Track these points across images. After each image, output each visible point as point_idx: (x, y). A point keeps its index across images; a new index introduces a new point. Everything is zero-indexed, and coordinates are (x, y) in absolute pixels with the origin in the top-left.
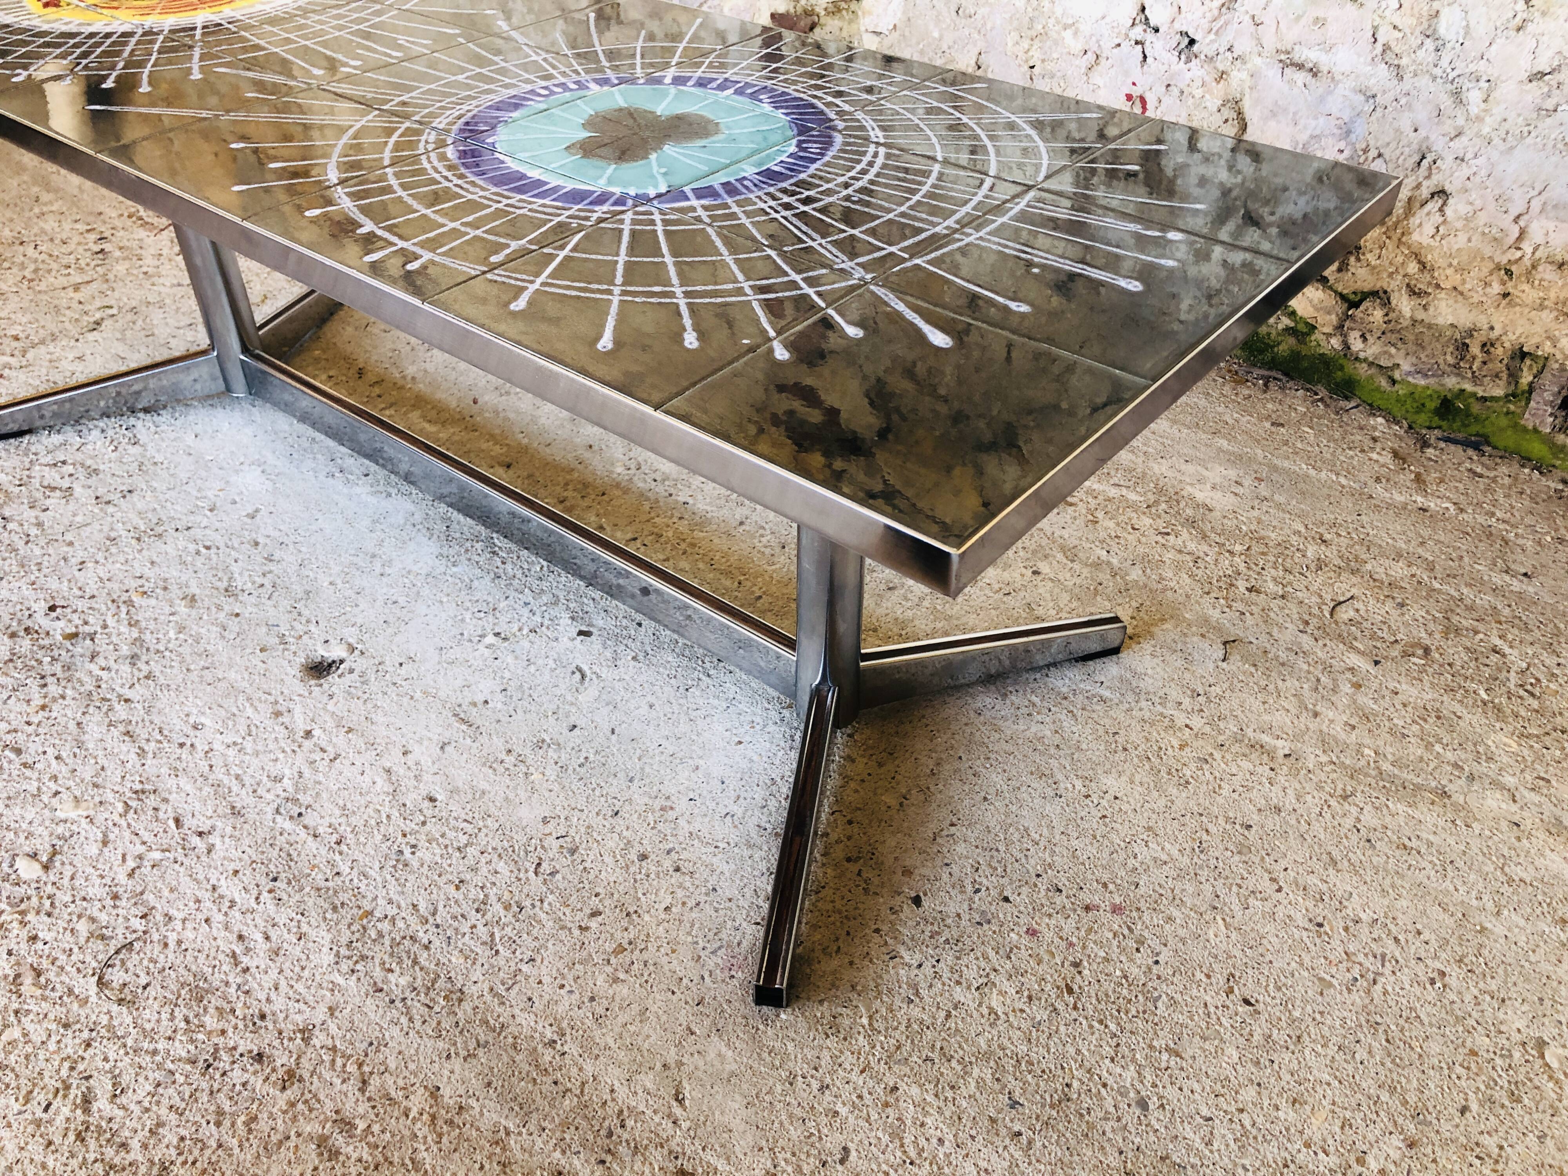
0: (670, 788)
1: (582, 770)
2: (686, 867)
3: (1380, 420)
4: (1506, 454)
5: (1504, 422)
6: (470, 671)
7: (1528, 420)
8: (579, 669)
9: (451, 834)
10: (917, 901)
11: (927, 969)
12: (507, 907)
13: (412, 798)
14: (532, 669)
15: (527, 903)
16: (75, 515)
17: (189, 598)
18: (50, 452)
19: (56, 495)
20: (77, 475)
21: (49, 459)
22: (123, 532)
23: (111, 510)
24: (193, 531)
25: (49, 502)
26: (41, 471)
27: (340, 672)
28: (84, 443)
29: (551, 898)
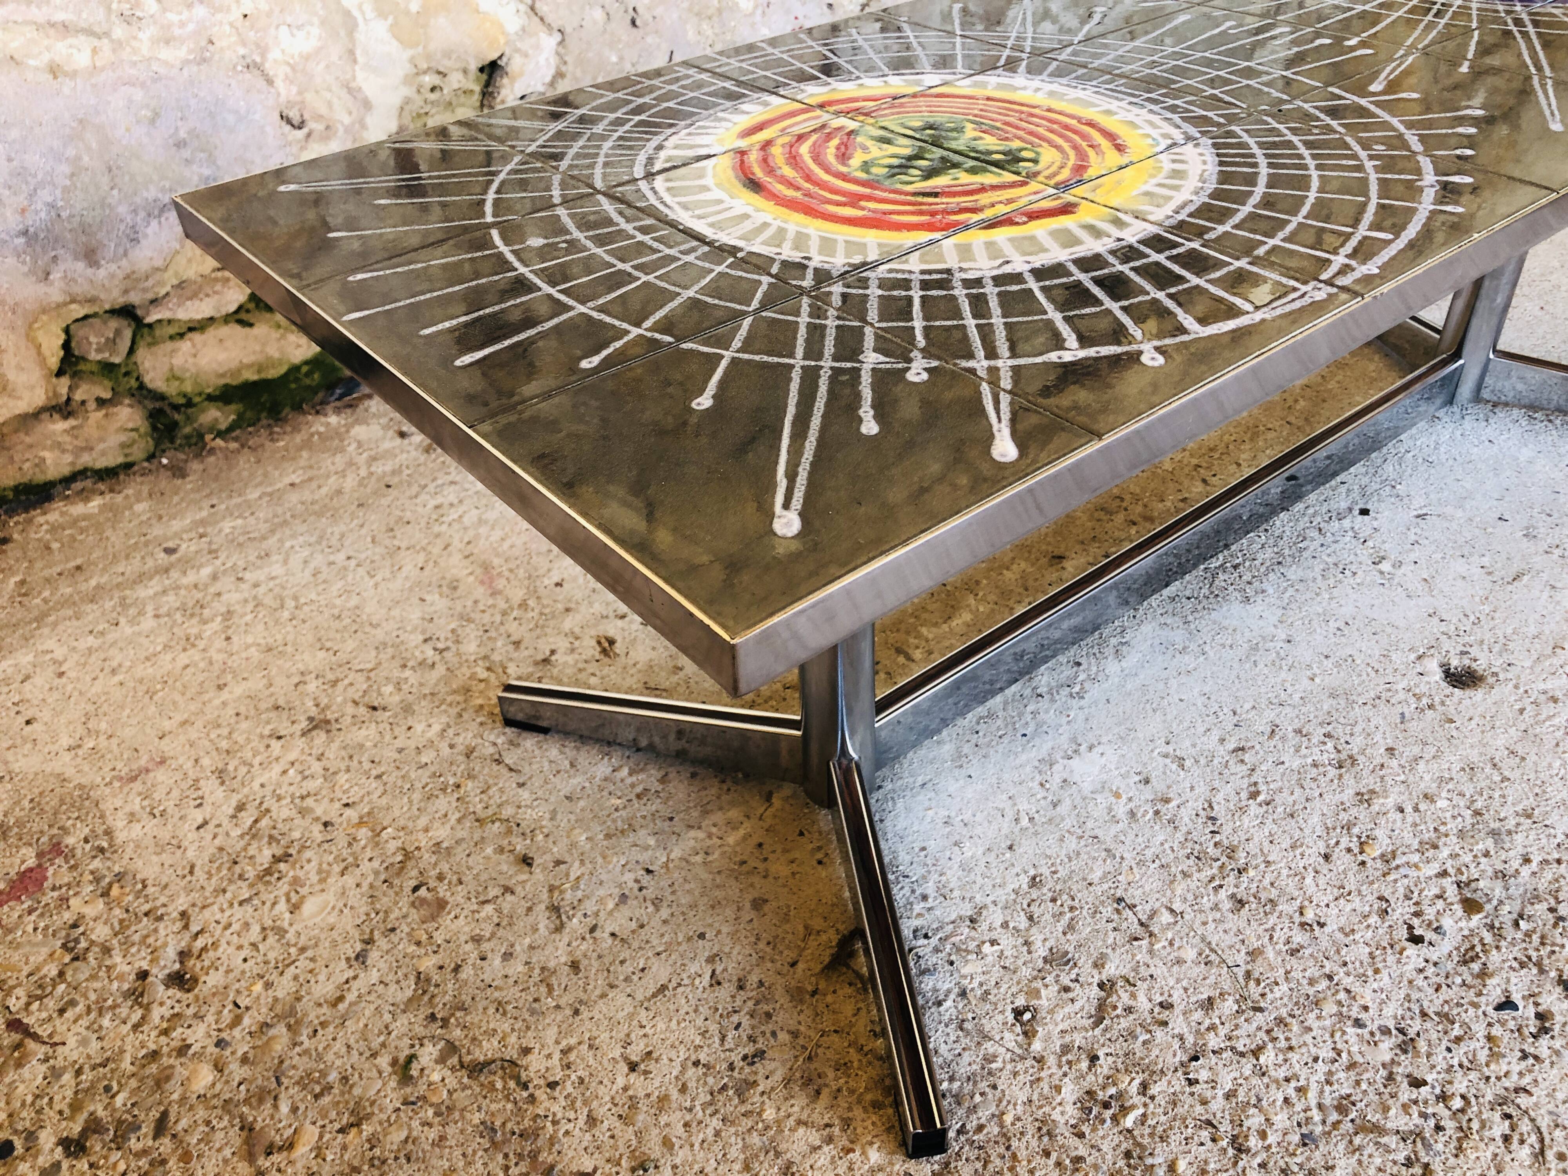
16: (1179, 962)
17: (1364, 798)
18: (987, 1037)
19: (1123, 998)
20: (1066, 981)
21: (1007, 1035)
22: (1223, 894)
23: (1166, 917)
24: (1219, 811)
25: (1143, 1003)
26: (1047, 1039)
27: (1467, 662)
28: (963, 994)
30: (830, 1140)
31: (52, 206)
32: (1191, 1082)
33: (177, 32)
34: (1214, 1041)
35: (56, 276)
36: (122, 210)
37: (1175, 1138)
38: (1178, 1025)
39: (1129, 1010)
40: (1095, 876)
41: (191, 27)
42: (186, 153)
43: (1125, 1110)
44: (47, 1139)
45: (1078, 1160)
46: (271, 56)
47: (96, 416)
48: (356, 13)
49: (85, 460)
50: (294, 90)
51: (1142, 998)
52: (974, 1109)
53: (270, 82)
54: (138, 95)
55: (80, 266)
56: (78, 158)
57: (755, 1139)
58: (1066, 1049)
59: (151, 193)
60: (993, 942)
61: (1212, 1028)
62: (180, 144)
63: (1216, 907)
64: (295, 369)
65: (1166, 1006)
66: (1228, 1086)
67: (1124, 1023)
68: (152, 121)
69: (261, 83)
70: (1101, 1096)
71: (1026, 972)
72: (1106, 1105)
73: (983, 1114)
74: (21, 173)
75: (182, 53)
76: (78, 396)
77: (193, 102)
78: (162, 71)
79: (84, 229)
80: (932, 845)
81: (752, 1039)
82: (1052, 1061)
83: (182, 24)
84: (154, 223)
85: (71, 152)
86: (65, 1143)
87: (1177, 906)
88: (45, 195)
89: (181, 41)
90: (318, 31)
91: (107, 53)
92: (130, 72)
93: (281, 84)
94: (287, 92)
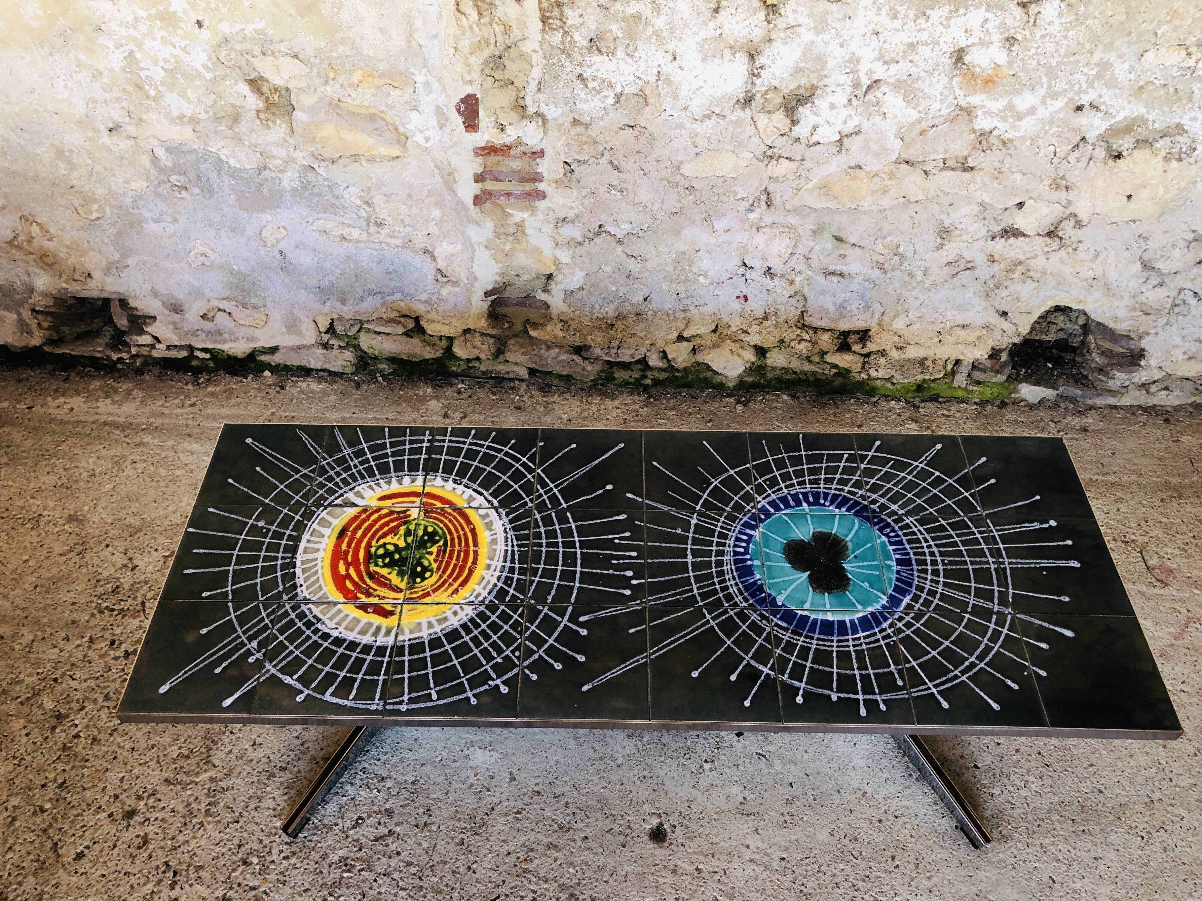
0: (856, 785)
1: (818, 801)
2: (898, 813)
3: (893, 402)
4: (949, 400)
5: (945, 387)
6: (719, 788)
7: (955, 384)
8: (758, 754)
9: (809, 868)
10: (976, 766)
11: (1006, 792)
12: (864, 881)
13: (776, 865)
14: (741, 768)
15: (868, 873)
16: (420, 844)
17: (551, 846)
18: (342, 818)
19: (390, 840)
20: (382, 821)
21: (348, 822)
22: (461, 836)
23: (434, 828)
24: (497, 809)
25: (393, 847)
26: (357, 833)
27: (669, 830)
28: (353, 799)
29: (872, 864)
30: (274, 810)
31: (331, 282)
32: (375, 881)
33: (396, 234)
34: (396, 875)
35: (328, 304)
36: (359, 290)
37: (352, 890)
38: (393, 862)
39: (387, 845)
40: (432, 796)
41: (403, 234)
42: (390, 276)
43: (349, 871)
44: (123, 647)
45: (321, 872)
46: (437, 250)
47: (336, 352)
48: (476, 245)
49: (326, 366)
50: (446, 263)
51: (395, 845)
52: (314, 834)
53: (434, 259)
54: (375, 253)
55: (338, 304)
56: (345, 269)
57: (259, 792)
58: (357, 840)
59: (372, 287)
60: (379, 791)
61: (400, 871)
62: (389, 273)
63: (453, 838)
64: (426, 361)
65: (398, 854)
66: (383, 890)
67: (381, 848)
68: (379, 263)
69: (429, 258)
70: (348, 861)
71: (376, 808)
72: (346, 865)
73: (315, 838)
74: (322, 268)
75: (398, 242)
76: (331, 342)
77: (397, 260)
78: (386, 247)
79: (343, 292)
80: (402, 744)
81: (288, 763)
82: (350, 840)
83: (400, 232)
84: (371, 297)
85: (342, 267)
86: (126, 651)
87: (442, 827)
88: (329, 278)
89: (397, 238)
90: (460, 246)
91: (365, 236)
92: (373, 245)
93: (439, 260)
94: (441, 265)
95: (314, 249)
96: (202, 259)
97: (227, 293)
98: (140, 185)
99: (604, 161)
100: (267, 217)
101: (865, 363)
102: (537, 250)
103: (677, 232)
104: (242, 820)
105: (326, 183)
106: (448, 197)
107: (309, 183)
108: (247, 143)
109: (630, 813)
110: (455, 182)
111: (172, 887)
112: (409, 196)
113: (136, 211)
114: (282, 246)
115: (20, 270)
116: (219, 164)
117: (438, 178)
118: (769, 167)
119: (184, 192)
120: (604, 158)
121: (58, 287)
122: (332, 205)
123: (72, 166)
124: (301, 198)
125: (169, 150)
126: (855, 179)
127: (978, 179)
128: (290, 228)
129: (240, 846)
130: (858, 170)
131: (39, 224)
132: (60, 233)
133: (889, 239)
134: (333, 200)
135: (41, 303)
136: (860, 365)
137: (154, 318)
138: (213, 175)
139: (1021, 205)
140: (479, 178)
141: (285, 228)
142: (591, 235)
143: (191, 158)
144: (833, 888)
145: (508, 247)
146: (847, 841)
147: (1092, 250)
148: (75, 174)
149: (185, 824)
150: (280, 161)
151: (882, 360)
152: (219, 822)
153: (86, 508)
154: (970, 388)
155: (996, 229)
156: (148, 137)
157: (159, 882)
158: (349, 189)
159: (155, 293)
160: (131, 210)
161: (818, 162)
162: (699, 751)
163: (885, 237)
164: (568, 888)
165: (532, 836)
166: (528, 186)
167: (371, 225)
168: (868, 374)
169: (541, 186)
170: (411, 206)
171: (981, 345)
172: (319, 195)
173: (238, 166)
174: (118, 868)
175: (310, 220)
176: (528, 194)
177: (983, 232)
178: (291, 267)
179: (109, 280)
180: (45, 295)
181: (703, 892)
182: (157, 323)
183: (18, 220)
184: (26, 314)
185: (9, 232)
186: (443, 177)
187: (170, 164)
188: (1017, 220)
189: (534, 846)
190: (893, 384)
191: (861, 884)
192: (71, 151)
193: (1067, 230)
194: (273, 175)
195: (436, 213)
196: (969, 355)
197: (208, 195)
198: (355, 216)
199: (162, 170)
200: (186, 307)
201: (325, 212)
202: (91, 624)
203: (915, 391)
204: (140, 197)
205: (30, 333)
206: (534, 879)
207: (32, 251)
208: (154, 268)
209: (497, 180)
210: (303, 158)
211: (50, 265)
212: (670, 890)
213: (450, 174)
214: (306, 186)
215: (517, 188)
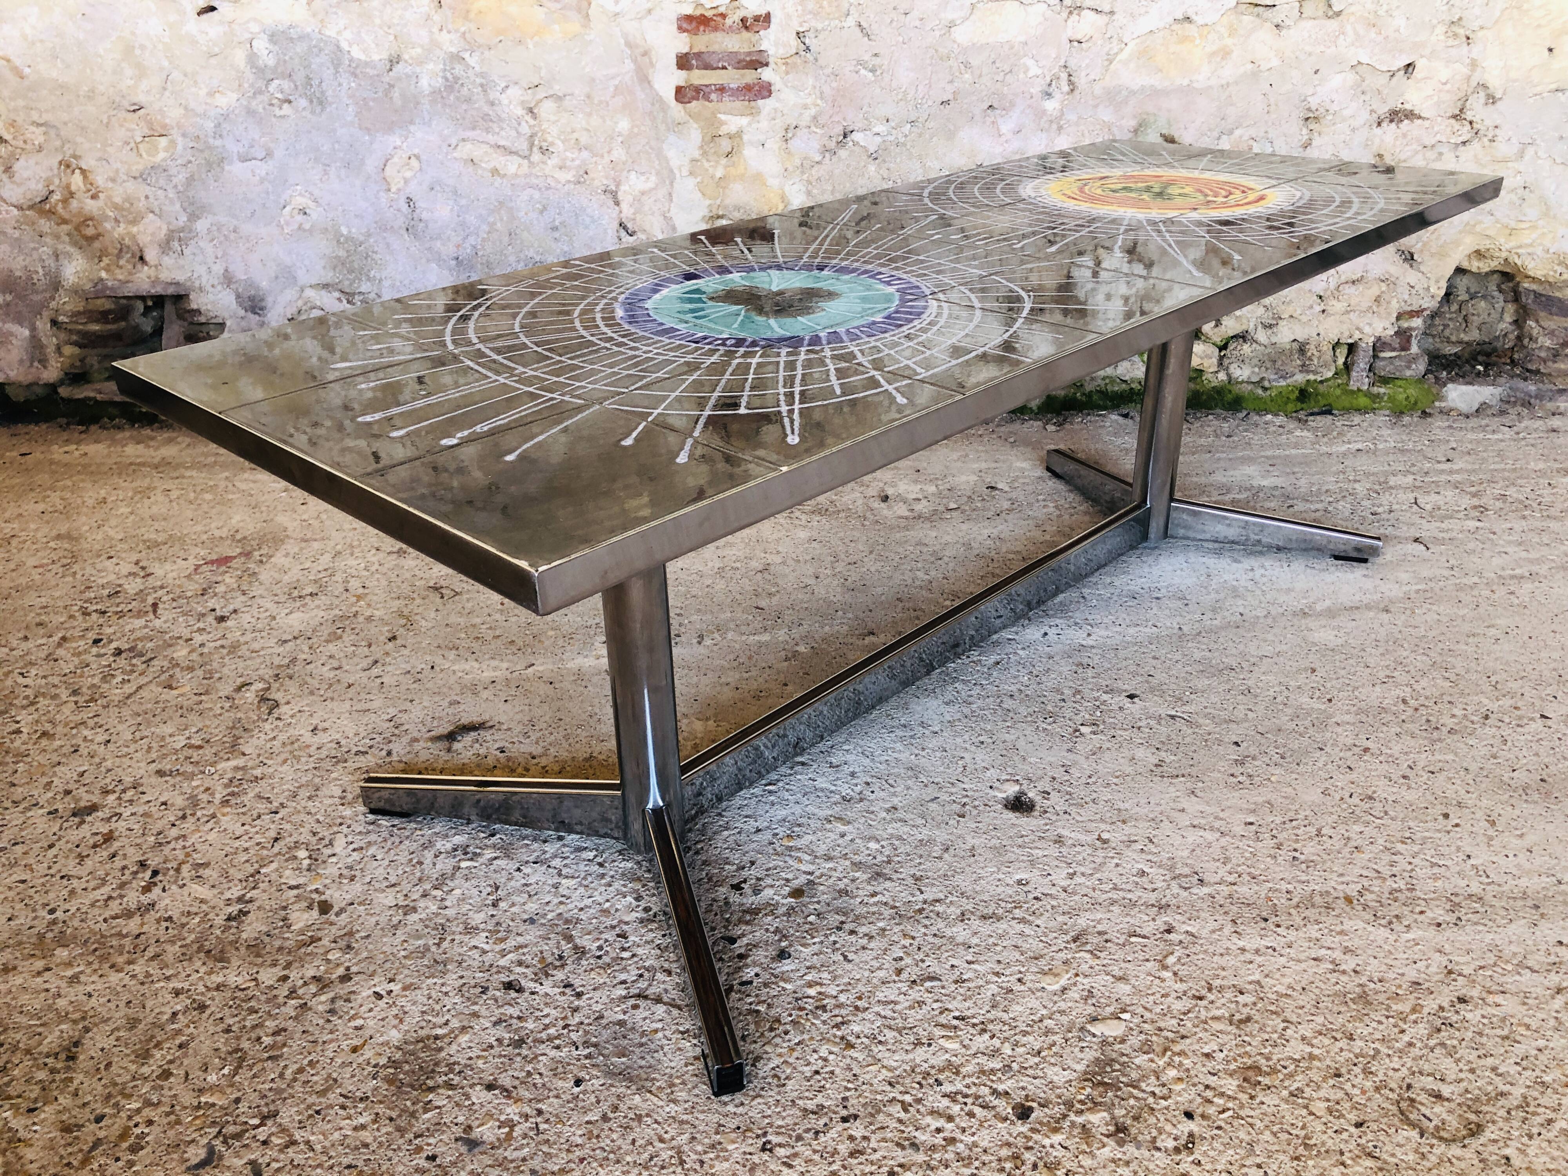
0: (1348, 741)
1: (1288, 760)
2: (1433, 768)
3: (1269, 417)
5: (1338, 392)
6: (1114, 751)
7: (1353, 385)
9: (1299, 832)
12: (1404, 843)
14: (1145, 730)
15: (1407, 834)
17: (832, 819)
29: (1411, 824)
31: (474, 247)
33: (568, 163)
36: (512, 259)
41: (577, 162)
42: (557, 235)
43: (470, 860)
45: (420, 863)
46: (622, 188)
48: (676, 171)
50: (632, 210)
53: (617, 203)
54: (537, 195)
56: (494, 223)
59: (531, 253)
62: (555, 229)
68: (541, 212)
69: (611, 203)
74: (463, 224)
75: (568, 176)
77: (567, 206)
78: (553, 184)
79: (490, 264)
83: (573, 159)
85: (491, 219)
88: (472, 240)
89: (569, 169)
90: (653, 178)
91: (525, 168)
92: (535, 181)
93: (624, 206)
94: (627, 211)
95: (455, 192)
96: (300, 218)
97: (329, 276)
98: (227, 100)
99: (851, 22)
100: (395, 140)
101: (1221, 358)
102: (758, 178)
103: (951, 135)
104: (283, 813)
105: (479, 81)
106: (640, 95)
107: (456, 79)
108: (378, 21)
109: (966, 780)
110: (652, 65)
111: (147, 889)
112: (588, 97)
113: (218, 143)
114: (413, 189)
115: (45, 251)
116: (337, 57)
117: (629, 66)
118: (1070, 22)
119: (286, 105)
120: (850, 18)
121: (94, 276)
122: (486, 117)
123: (141, 71)
124: (444, 105)
125: (273, 37)
126: (1184, 39)
127: (1349, 29)
128: (423, 157)
129: (276, 840)
130: (1187, 25)
131: (83, 172)
132: (110, 185)
133: (1237, 133)
134: (486, 109)
135: (67, 307)
136: (1215, 361)
137: (222, 326)
138: (328, 73)
139: (1409, 67)
140: (683, 62)
141: (417, 157)
142: (832, 145)
143: (300, 48)
144: (1352, 853)
145: (719, 173)
146: (1355, 800)
147: (1514, 140)
148: (144, 85)
149: (184, 817)
150: (419, 50)
151: (1246, 348)
152: (244, 814)
153: (86, 528)
154: (1375, 390)
155: (1383, 110)
156: (248, 22)
157: (122, 886)
158: (509, 91)
159: (228, 279)
160: (211, 141)
161: (1132, 15)
162: (1068, 714)
163: (1231, 132)
164: (870, 867)
165: (798, 810)
166: (749, 76)
167: (535, 149)
168: (1228, 375)
169: (766, 74)
170: (590, 115)
171: (1382, 309)
172: (468, 100)
173: (363, 57)
174: (52, 871)
175: (454, 142)
176: (748, 88)
177: (1364, 116)
178: (422, 225)
179: (167, 261)
180: (75, 291)
181: (1117, 865)
182: (226, 335)
183: (56, 165)
184: (43, 325)
185: (40, 186)
186: (635, 61)
187: (271, 62)
188: (1407, 97)
189: (801, 821)
190: (1265, 389)
191: (1400, 847)
192: (143, 47)
193: (1477, 110)
194: (408, 70)
195: (624, 125)
196: (1367, 330)
197: (318, 109)
198: (513, 133)
199: (260, 71)
200: (269, 300)
201: (474, 129)
202: (66, 625)
203: (1298, 399)
204: (226, 117)
205: (43, 362)
206: (807, 858)
207: (66, 216)
208: (232, 236)
209: (707, 67)
210: (449, 42)
211: (90, 239)
212: (1056, 863)
213: (645, 54)
214: (452, 84)
215: (733, 78)
